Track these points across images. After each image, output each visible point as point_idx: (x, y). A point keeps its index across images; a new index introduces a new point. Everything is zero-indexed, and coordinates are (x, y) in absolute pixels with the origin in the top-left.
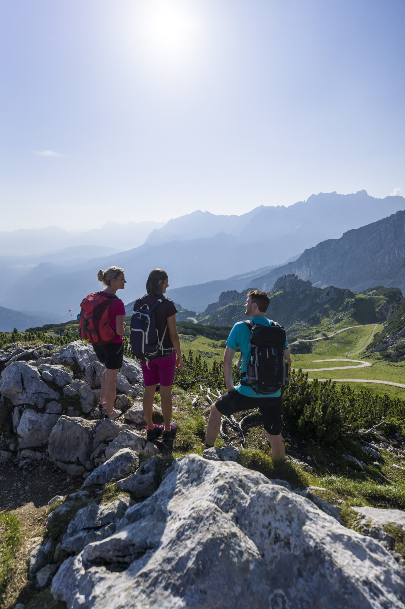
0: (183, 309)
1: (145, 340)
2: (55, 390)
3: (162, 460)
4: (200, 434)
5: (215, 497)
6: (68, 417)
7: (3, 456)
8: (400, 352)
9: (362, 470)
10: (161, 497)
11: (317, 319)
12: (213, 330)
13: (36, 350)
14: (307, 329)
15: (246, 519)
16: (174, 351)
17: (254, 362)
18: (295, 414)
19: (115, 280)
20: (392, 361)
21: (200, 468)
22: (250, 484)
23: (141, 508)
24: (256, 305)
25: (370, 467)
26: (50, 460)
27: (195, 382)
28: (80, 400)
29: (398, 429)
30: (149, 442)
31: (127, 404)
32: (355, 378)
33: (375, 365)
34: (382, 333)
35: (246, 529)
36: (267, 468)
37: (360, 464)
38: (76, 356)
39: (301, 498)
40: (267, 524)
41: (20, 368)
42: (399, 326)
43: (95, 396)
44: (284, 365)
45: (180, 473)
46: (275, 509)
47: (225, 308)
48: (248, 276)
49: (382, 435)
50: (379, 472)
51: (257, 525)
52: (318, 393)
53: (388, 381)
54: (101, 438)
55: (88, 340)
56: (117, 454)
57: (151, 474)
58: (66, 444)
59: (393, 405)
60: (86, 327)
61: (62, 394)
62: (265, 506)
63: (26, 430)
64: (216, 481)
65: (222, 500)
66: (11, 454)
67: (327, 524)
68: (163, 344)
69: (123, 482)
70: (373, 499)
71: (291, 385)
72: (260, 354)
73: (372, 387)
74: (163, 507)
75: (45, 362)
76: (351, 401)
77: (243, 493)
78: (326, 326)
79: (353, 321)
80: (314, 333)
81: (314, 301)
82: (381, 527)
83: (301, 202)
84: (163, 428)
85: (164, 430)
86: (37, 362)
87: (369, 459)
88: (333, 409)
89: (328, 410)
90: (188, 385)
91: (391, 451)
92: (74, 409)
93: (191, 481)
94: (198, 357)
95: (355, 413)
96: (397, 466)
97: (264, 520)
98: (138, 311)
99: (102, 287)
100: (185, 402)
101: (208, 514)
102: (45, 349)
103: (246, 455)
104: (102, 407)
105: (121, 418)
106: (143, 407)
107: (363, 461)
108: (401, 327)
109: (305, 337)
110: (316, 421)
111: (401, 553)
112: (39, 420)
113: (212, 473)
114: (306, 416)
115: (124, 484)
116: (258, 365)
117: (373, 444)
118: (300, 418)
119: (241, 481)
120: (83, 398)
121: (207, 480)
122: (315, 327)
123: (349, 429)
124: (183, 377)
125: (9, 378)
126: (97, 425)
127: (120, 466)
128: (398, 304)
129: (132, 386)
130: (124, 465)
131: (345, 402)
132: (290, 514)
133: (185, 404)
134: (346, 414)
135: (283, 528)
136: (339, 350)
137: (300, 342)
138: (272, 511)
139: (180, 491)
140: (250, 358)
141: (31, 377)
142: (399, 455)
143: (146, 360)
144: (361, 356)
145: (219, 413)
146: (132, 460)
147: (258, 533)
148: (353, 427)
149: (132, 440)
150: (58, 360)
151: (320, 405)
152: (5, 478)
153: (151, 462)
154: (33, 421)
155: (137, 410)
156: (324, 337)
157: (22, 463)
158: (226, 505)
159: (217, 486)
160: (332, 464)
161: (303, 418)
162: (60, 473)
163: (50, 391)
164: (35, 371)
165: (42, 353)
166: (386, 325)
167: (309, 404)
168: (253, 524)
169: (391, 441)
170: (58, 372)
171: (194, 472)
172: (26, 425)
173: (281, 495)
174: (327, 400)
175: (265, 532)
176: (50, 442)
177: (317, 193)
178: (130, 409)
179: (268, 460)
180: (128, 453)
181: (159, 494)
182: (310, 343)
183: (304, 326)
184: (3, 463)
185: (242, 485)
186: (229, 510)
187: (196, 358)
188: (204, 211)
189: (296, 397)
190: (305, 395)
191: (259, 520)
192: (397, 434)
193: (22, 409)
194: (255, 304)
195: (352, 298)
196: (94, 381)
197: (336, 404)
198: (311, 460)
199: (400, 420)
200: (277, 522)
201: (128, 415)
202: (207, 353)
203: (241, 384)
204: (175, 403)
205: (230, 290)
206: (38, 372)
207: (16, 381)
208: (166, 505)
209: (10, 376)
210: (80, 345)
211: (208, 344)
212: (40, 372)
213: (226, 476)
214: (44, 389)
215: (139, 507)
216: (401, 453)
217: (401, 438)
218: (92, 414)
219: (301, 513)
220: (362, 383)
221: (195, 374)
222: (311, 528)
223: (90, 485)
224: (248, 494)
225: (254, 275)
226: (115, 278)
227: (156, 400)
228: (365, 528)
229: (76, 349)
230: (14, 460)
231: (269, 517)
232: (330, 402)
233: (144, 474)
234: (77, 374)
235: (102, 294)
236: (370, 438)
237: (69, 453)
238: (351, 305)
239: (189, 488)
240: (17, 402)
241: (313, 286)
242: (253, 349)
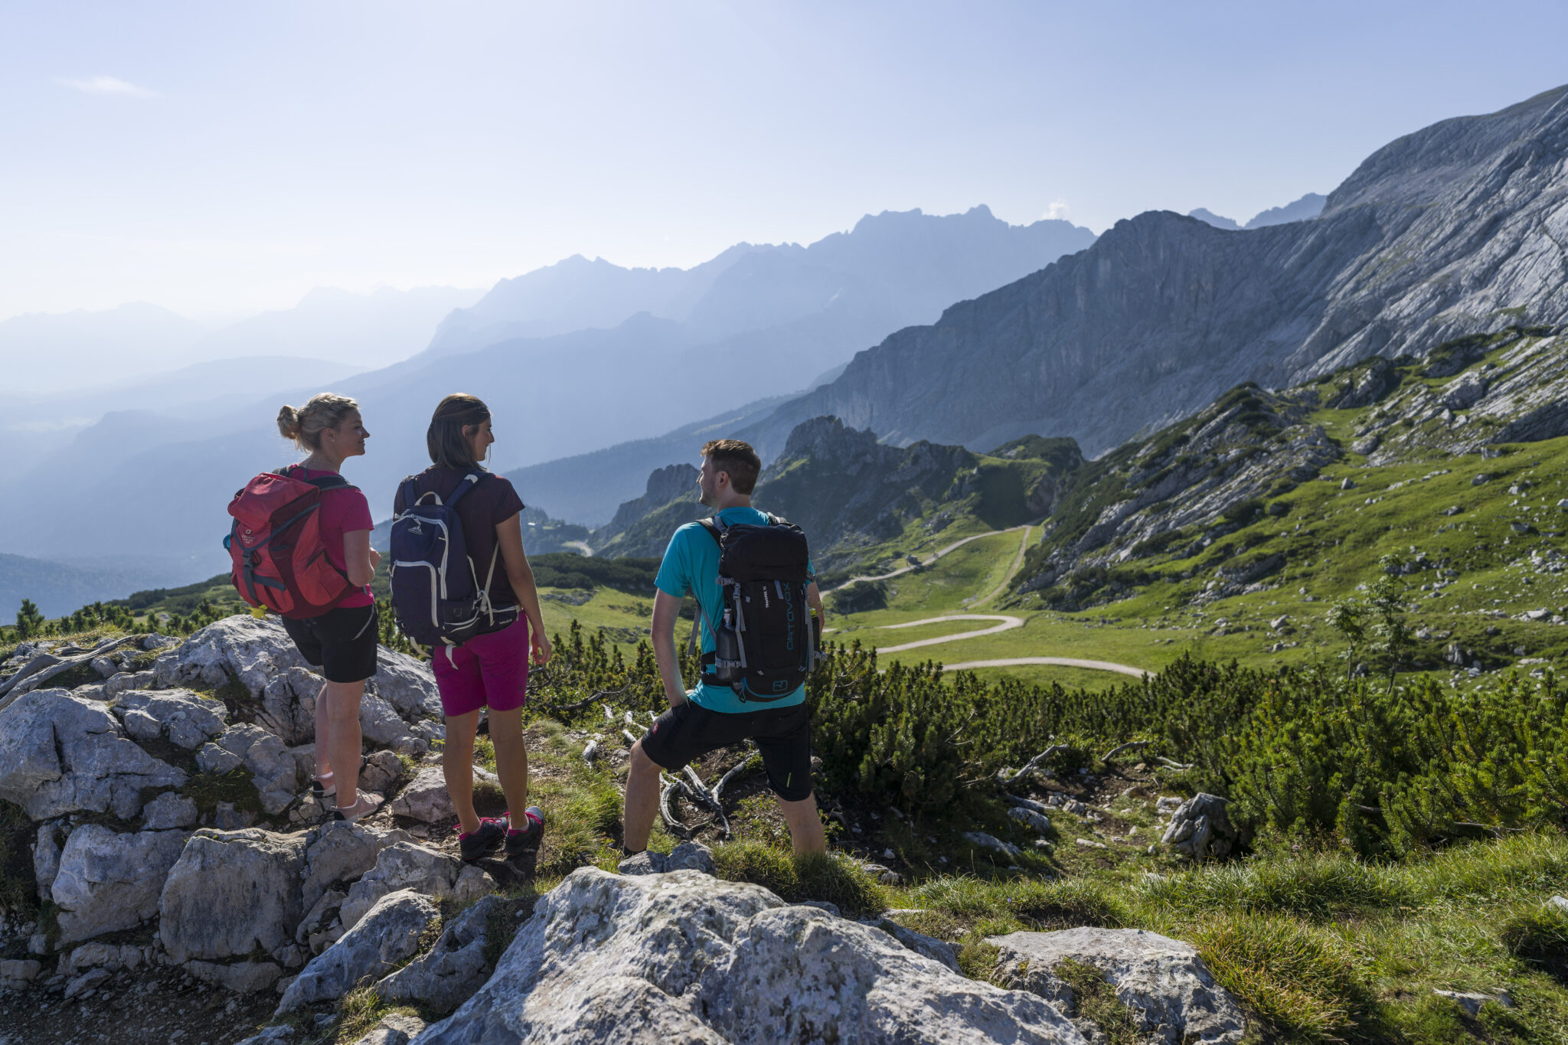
0: (553, 520)
1: (439, 588)
2: (171, 761)
3: (506, 904)
4: (610, 827)
5: (646, 964)
6: (218, 831)
7: (7, 977)
8: (1084, 587)
9: (1011, 863)
10: (503, 993)
11: (893, 524)
12: (637, 571)
13: (99, 654)
14: (873, 550)
15: (727, 1003)
16: (523, 613)
17: (733, 623)
18: (850, 752)
19: (332, 431)
20: (1068, 610)
21: (604, 898)
22: (734, 917)
23: (447, 1031)
24: (726, 475)
25: (1029, 853)
26: (168, 961)
27: (592, 701)
28: (253, 781)
29: (1085, 759)
30: (468, 867)
31: (399, 776)
32: (989, 658)
33: (1030, 624)
34: (1043, 546)
35: (728, 1027)
36: (783, 882)
37: (1006, 850)
38: (232, 660)
39: (863, 929)
40: (781, 1005)
41: (48, 708)
42: (1078, 527)
43: (298, 764)
44: (808, 621)
45: (550, 923)
46: (799, 962)
47: (665, 511)
48: (719, 426)
49: (1050, 777)
50: (1048, 862)
51: (755, 1010)
52: (903, 695)
53: (1061, 656)
54: (326, 877)
55: (263, 607)
56: (374, 911)
57: (475, 945)
58: (218, 908)
59: (1071, 706)
60: (253, 574)
61: (193, 768)
62: (774, 962)
63: (83, 887)
64: (646, 923)
65: (665, 968)
66: (34, 964)
67: (924, 978)
68: (490, 596)
69: (396, 980)
70: (1032, 916)
71: (838, 681)
72: (748, 599)
73: (1028, 674)
74: (507, 1017)
75: (132, 685)
76: (979, 705)
77: (717, 940)
78: (916, 539)
79: (976, 523)
80: (888, 558)
81: (885, 480)
82: (1050, 970)
83: (839, 233)
84: (505, 826)
85: (510, 827)
86: (105, 689)
87: (1024, 836)
88: (939, 728)
89: (928, 732)
90: (571, 710)
91: (1072, 811)
92: (237, 809)
93: (581, 938)
94: (597, 638)
95: (988, 731)
96: (1086, 842)
97: (770, 996)
98: (408, 514)
99: (296, 454)
100: (565, 753)
101: (627, 1008)
102: (132, 649)
103: (730, 859)
104: (322, 788)
105: (384, 814)
106: (446, 778)
107: (1012, 840)
108: (1082, 528)
109: (867, 571)
110: (900, 762)
111: (1093, 1020)
112: (123, 853)
113: (635, 907)
114: (877, 753)
115: (399, 983)
116: (744, 629)
117: (1033, 800)
118: (862, 759)
119: (710, 911)
120: (261, 774)
121: (623, 926)
122: (891, 544)
123: (977, 771)
124: (558, 693)
125: (11, 741)
126: (309, 844)
127: (384, 939)
128: (1073, 474)
129: (412, 728)
130: (396, 935)
131: (965, 710)
132: (835, 968)
133: (565, 758)
134: (969, 738)
135: (818, 1006)
136: (949, 594)
137: (858, 584)
138: (791, 971)
139: (553, 967)
140: (723, 613)
141: (88, 733)
142: (1089, 817)
143: (445, 645)
144: (998, 603)
145: (653, 764)
146: (418, 919)
147: (760, 1029)
148: (986, 766)
149: (418, 867)
150: (174, 674)
151: (907, 721)
152: (20, 1039)
153: (473, 915)
154: (102, 859)
155: (430, 786)
156: (913, 567)
157: (74, 986)
158: (675, 976)
159: (649, 935)
160: (944, 859)
161: (869, 758)
162: (205, 992)
163: (153, 765)
164: (99, 714)
165: (121, 661)
166: (1050, 527)
167: (882, 723)
168: (747, 1009)
169: (1072, 788)
170: (177, 710)
171: (588, 914)
172: (81, 872)
173: (811, 925)
174: (925, 709)
175: (777, 1023)
176: (164, 910)
177: (876, 212)
178: (408, 788)
179: (785, 863)
180: (406, 902)
181: (496, 987)
182: (881, 583)
183: (865, 544)
184: (9, 996)
185: (714, 921)
186: (683, 989)
187: (592, 638)
188: (593, 259)
189: (851, 709)
190: (871, 703)
191: (761, 998)
192: (1083, 771)
193: (65, 830)
194: (722, 475)
195: (972, 467)
196: (295, 724)
197: (944, 716)
198: (893, 856)
199: (1089, 737)
200: (806, 993)
201: (403, 803)
202: (626, 631)
203: (705, 683)
204: (539, 759)
205: (675, 464)
206: (110, 716)
207: (36, 747)
208: (517, 1009)
209: (14, 738)
210: (244, 626)
211: (626, 608)
212: (115, 714)
213: (672, 907)
214: (133, 762)
215: (441, 1031)
216: (1094, 811)
217: (1092, 777)
218: (293, 816)
219: (864, 961)
220: (1004, 668)
221: (592, 681)
222: (886, 993)
223: (298, 1008)
224: (729, 940)
225: (732, 421)
226: (332, 427)
227: (482, 756)
228: (1016, 979)
229: (230, 640)
230: (48, 982)
231: (785, 987)
232: (931, 714)
233: (456, 950)
234: (240, 709)
235: (294, 473)
236: (1025, 786)
237: (229, 931)
238: (971, 483)
239: (576, 955)
240: (44, 812)
241: (879, 441)
242: (728, 590)
